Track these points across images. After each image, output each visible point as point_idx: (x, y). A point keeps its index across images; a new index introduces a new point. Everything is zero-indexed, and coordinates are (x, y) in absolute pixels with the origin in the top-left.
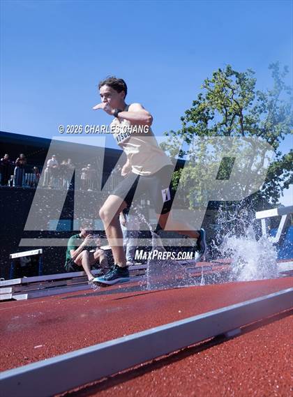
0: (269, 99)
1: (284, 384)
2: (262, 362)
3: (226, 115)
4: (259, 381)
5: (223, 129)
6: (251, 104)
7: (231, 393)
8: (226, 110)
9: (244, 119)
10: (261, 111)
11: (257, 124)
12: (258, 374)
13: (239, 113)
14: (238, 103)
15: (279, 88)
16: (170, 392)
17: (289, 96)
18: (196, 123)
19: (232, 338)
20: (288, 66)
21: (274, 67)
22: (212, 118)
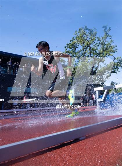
0: (102, 41)
1: (102, 161)
2: (94, 151)
3: (84, 47)
4: (92, 159)
5: (82, 52)
6: (94, 42)
7: (80, 163)
8: (84, 44)
9: (91, 49)
10: (98, 46)
11: (96, 51)
12: (92, 156)
13: (89, 46)
14: (89, 42)
15: (106, 36)
16: (55, 162)
17: (111, 40)
18: (71, 49)
19: (82, 140)
20: (110, 27)
21: (105, 27)
22: (78, 48)
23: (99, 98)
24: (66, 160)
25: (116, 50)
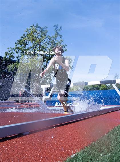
0: (52, 39)
1: (44, 157)
2: (37, 147)
3: (34, 44)
4: (34, 154)
5: (32, 49)
6: (45, 41)
7: (22, 158)
8: (34, 42)
9: (41, 46)
10: (48, 44)
11: (46, 49)
13: (39, 43)
14: (39, 40)
15: (57, 35)
17: (61, 39)
18: (21, 45)
19: (25, 135)
20: (61, 27)
21: (56, 26)
22: (28, 44)
23: (45, 96)
24: (9, 154)
25: (66, 49)
